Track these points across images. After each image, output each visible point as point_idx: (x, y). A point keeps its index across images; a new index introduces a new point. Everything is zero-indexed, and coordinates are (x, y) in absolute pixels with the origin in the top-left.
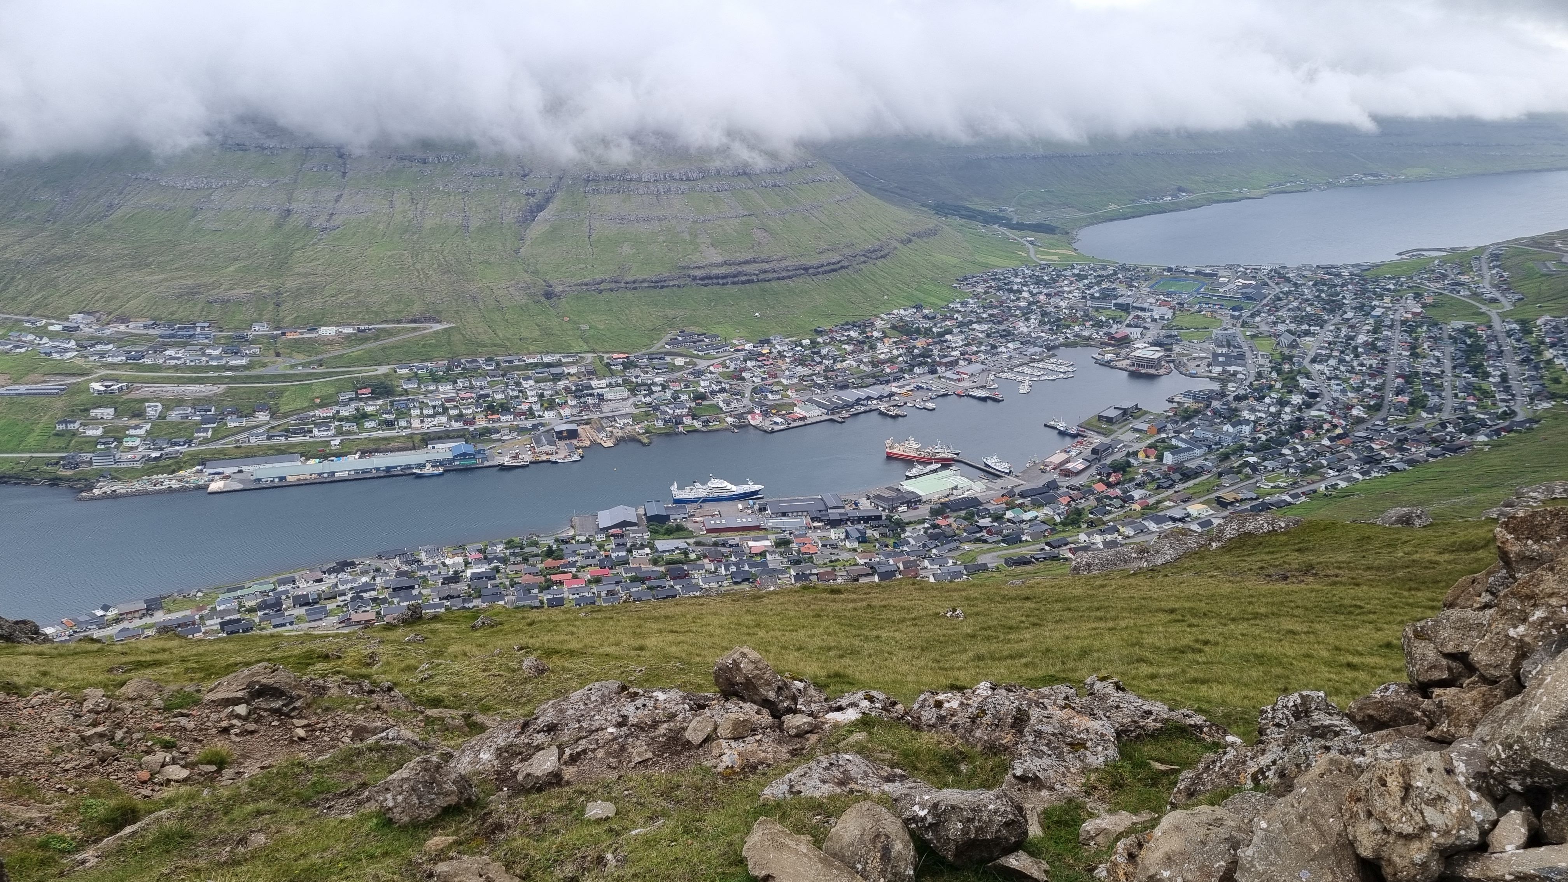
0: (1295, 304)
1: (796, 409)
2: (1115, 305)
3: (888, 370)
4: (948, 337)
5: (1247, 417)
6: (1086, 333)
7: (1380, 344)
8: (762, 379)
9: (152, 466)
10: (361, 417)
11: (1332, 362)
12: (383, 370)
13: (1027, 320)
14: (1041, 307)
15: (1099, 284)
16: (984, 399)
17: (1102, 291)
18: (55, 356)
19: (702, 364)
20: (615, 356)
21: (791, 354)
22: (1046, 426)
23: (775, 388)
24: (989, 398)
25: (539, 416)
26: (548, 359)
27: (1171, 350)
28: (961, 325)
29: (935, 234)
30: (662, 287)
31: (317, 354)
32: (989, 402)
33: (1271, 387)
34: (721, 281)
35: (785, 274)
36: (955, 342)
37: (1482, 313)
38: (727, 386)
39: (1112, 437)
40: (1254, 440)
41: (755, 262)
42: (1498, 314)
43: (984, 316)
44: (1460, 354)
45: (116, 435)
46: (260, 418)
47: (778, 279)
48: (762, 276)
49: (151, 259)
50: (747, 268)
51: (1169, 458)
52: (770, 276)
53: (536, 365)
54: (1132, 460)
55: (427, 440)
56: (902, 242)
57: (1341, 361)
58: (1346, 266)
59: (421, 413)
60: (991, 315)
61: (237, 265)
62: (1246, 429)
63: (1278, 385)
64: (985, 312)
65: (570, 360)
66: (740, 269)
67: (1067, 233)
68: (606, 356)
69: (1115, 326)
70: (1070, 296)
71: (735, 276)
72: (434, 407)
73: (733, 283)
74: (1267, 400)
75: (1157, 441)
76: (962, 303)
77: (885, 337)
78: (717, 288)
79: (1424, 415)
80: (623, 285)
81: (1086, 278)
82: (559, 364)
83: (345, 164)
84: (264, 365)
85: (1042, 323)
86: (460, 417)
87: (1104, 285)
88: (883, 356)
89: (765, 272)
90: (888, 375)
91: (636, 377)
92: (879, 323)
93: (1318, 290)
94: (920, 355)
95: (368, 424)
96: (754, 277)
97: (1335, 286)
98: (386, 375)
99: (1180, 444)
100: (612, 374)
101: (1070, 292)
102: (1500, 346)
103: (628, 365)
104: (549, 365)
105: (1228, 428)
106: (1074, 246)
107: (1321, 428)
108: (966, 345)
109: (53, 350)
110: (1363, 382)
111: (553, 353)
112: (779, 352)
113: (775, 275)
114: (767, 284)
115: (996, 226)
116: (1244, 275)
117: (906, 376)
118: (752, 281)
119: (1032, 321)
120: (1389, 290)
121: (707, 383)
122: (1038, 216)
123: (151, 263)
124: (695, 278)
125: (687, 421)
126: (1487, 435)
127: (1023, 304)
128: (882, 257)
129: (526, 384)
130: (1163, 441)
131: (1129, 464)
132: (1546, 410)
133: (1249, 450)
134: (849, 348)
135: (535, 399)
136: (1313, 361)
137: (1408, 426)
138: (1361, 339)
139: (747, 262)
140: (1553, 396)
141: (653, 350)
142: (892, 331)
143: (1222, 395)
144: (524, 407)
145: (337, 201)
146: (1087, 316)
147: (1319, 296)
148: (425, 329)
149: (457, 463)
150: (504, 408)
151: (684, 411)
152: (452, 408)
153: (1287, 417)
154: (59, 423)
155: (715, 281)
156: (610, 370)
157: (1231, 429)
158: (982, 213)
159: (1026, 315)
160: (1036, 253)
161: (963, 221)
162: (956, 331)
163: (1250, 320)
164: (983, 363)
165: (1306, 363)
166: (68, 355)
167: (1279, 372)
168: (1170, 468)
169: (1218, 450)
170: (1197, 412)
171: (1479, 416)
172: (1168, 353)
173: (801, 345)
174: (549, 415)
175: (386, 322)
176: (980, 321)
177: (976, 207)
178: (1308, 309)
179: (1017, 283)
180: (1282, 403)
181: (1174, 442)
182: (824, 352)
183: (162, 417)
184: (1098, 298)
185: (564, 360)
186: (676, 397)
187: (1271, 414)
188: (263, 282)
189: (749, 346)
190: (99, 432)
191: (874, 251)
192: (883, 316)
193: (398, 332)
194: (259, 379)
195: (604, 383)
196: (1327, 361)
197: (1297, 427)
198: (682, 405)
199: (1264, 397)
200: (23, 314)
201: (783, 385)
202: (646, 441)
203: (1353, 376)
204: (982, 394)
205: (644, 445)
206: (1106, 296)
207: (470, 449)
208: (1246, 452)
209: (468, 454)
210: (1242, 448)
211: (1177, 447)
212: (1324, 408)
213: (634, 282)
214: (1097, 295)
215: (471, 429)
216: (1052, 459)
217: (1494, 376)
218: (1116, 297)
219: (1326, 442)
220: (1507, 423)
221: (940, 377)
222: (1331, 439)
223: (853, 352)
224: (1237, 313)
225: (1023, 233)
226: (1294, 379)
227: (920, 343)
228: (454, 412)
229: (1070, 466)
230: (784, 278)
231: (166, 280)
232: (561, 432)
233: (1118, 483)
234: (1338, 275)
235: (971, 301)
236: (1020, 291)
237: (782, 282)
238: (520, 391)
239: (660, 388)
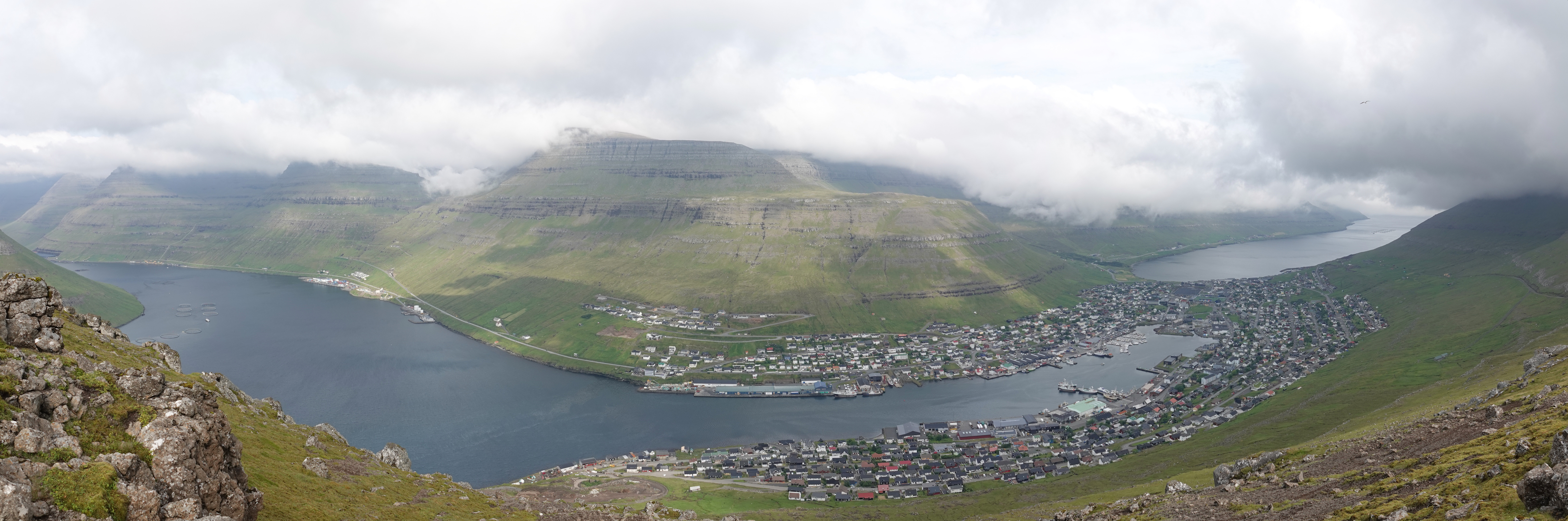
0: (1244, 298)
1: (1002, 366)
2: (1160, 303)
3: (1049, 342)
4: (1078, 323)
5: (1235, 356)
6: (1149, 318)
7: (1285, 314)
8: (981, 349)
9: (672, 379)
10: (768, 363)
11: (1267, 324)
12: (779, 338)
13: (1118, 312)
14: (1123, 305)
15: (1150, 292)
16: (1102, 357)
17: (1152, 295)
18: (634, 319)
19: (948, 341)
20: (900, 335)
21: (995, 334)
22: (1137, 369)
23: (989, 354)
24: (1105, 356)
25: (860, 368)
26: (864, 336)
27: (1192, 324)
28: (1083, 316)
29: (1063, 268)
30: (924, 297)
31: (748, 327)
32: (1105, 358)
33: (1242, 340)
34: (955, 294)
35: (989, 290)
36: (1082, 326)
37: (1322, 296)
38: (962, 353)
39: (1173, 372)
40: (1242, 367)
41: (973, 284)
42: (1328, 296)
43: (1095, 311)
44: (1318, 315)
45: (655, 361)
46: (720, 359)
47: (985, 293)
48: (977, 292)
49: (675, 276)
50: (968, 287)
51: (1204, 381)
52: (981, 291)
53: (857, 339)
54: (1185, 384)
55: (801, 377)
56: (1047, 273)
57: (1271, 323)
58: (1261, 278)
59: (798, 362)
60: (1098, 311)
61: (711, 281)
62: (1237, 362)
63: (1246, 338)
64: (1095, 309)
65: (876, 337)
66: (965, 288)
67: (1128, 266)
68: (895, 335)
69: (1162, 314)
70: (1137, 299)
71: (962, 292)
72: (805, 360)
73: (962, 295)
74: (1242, 346)
75: (1195, 373)
76: (1082, 305)
77: (1045, 324)
78: (952, 298)
79: (1312, 345)
80: (903, 296)
81: (1143, 289)
82: (871, 339)
83: (764, 232)
84: (722, 332)
85: (1125, 313)
86: (818, 366)
87: (1153, 293)
88: (1045, 335)
89: (978, 289)
90: (1049, 345)
91: (912, 347)
92: (1041, 316)
93: (1252, 290)
94: (1065, 334)
95: (771, 367)
96: (973, 292)
97: (1259, 288)
98: (780, 341)
99: (1208, 373)
100: (899, 345)
101: (1137, 297)
102: (1333, 310)
103: (907, 340)
104: (864, 339)
105: (1228, 362)
106: (1133, 273)
107: (1270, 358)
108: (1088, 327)
109: (633, 316)
110: (1283, 333)
111: (866, 333)
112: (989, 333)
113: (984, 291)
114: (979, 296)
115: (1092, 264)
116: (1218, 285)
117: (1059, 345)
118: (972, 294)
119: (1120, 313)
120: (1282, 288)
121: (951, 351)
122: (1113, 258)
123: (675, 278)
124: (941, 293)
125: (942, 373)
126: (1340, 351)
127: (1114, 304)
128: (1038, 281)
129: (853, 350)
130: (1198, 372)
131: (1184, 387)
132: (1359, 336)
133: (1241, 372)
134: (1027, 330)
135: (857, 358)
136: (1259, 324)
137: (1307, 351)
138: (1276, 312)
139: (968, 284)
140: (1359, 330)
141: (921, 332)
142: (1049, 321)
143: (1221, 345)
144: (853, 362)
145: (760, 250)
146: (1147, 310)
147: (1253, 293)
148: (801, 317)
149: (817, 392)
150: (842, 363)
151: (940, 367)
152: (814, 361)
153: (1253, 354)
154: (633, 352)
155: (952, 294)
156: (897, 343)
157: (1230, 363)
158: (1084, 257)
159: (1116, 310)
160: (1115, 277)
161: (1075, 261)
162: (1082, 320)
163: (1225, 307)
164: (1098, 336)
165: (1255, 326)
166: (639, 319)
167: (1245, 331)
168: (1206, 386)
169: (1226, 374)
170: (1211, 355)
171: (1334, 343)
172: (1190, 326)
173: (1000, 329)
174: (866, 368)
175: (781, 312)
176: (1093, 314)
177: (1081, 254)
178: (1250, 299)
179: (1110, 293)
180: (1250, 346)
181: (1205, 372)
182: (1013, 333)
183: (676, 354)
184: (1151, 299)
185: (873, 337)
186: (934, 358)
187: (1246, 353)
188: (723, 290)
189: (972, 331)
190: (648, 358)
191: (1034, 278)
192: (1042, 312)
193: (787, 318)
194: (720, 338)
195: (894, 350)
196: (1265, 324)
197: (1259, 358)
198: (938, 364)
199: (1240, 345)
200: (622, 298)
201: (993, 352)
202: (919, 384)
203: (1277, 330)
204: (1101, 353)
205: (919, 386)
206: (1155, 299)
207: (824, 384)
208: (1240, 374)
209: (823, 388)
210: (1238, 371)
211: (1206, 375)
212: (1268, 347)
213: (909, 295)
214: (1150, 298)
215: (824, 373)
216: (1145, 387)
217: (1335, 324)
218: (1160, 299)
219: (1275, 364)
220: (1346, 345)
221: (1077, 346)
222: (1277, 362)
223: (1029, 333)
224: (1218, 304)
225: (1107, 267)
226: (1252, 334)
227: (1064, 327)
228: (815, 363)
229: (1155, 390)
230: (988, 293)
231: (682, 286)
232: (872, 378)
233: (1182, 397)
234: (1259, 282)
235: (1087, 303)
236: (1111, 298)
237: (987, 295)
238: (850, 354)
239: (925, 354)
